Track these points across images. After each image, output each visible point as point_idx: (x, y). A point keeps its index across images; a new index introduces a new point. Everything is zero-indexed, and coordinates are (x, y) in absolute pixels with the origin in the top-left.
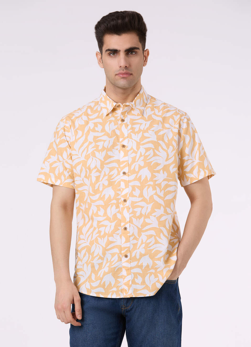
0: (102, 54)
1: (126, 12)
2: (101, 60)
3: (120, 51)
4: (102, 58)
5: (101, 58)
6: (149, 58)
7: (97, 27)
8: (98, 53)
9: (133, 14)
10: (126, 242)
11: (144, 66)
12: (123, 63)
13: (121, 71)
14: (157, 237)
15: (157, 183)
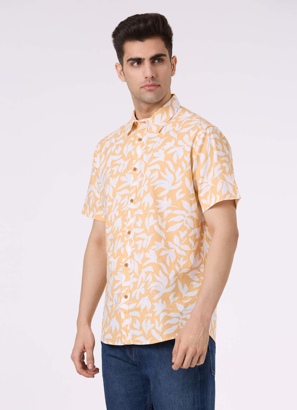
0: (122, 66)
1: (146, 15)
2: (122, 73)
3: (144, 59)
4: (124, 69)
5: (122, 70)
6: (177, 66)
7: (115, 35)
8: (118, 65)
9: (155, 16)
10: (126, 280)
11: (172, 76)
12: (149, 73)
13: (147, 83)
14: (154, 274)
15: (159, 211)
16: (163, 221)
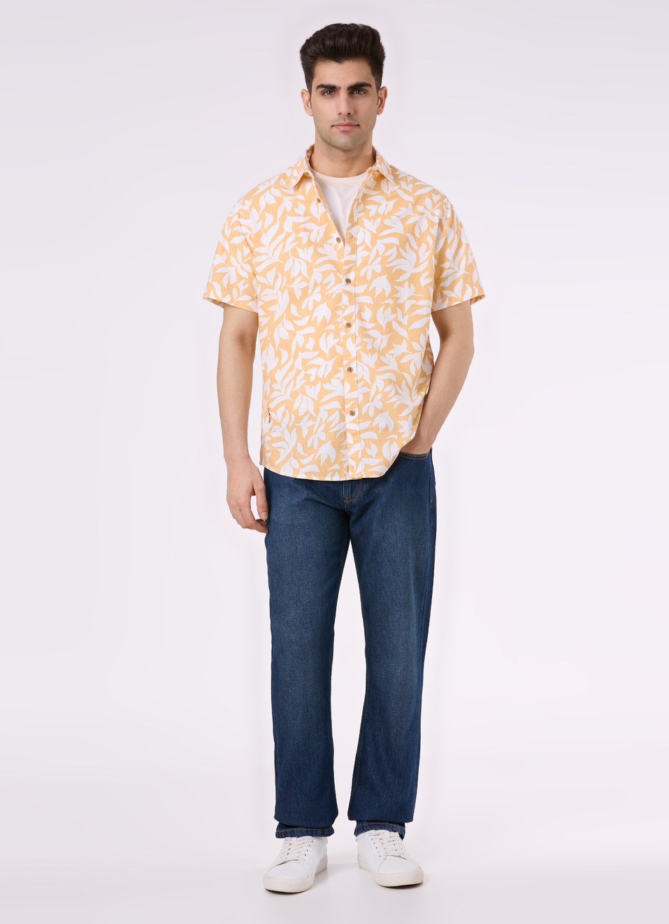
2: (309, 104)
3: (340, 88)
5: (310, 100)
6: (388, 102)
8: (305, 92)
10: (351, 390)
11: (378, 114)
12: (344, 108)
13: (340, 121)
15: (398, 302)
16: (403, 315)
